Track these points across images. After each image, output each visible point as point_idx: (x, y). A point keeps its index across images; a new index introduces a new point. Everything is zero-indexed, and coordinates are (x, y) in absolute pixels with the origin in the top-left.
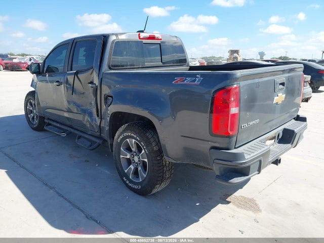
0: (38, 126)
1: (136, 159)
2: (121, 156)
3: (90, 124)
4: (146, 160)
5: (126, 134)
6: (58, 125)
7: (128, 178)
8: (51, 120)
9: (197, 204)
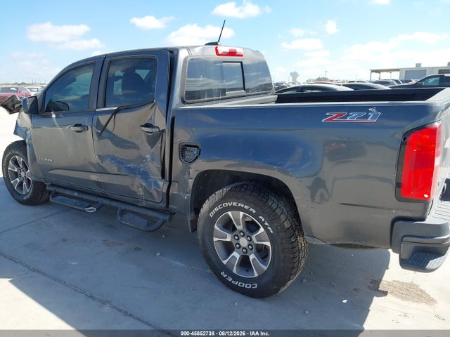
0: (31, 197)
1: (244, 242)
2: (215, 239)
3: (145, 190)
4: (268, 244)
5: (225, 205)
6: (76, 194)
7: (230, 273)
8: (59, 186)
9: (345, 301)
